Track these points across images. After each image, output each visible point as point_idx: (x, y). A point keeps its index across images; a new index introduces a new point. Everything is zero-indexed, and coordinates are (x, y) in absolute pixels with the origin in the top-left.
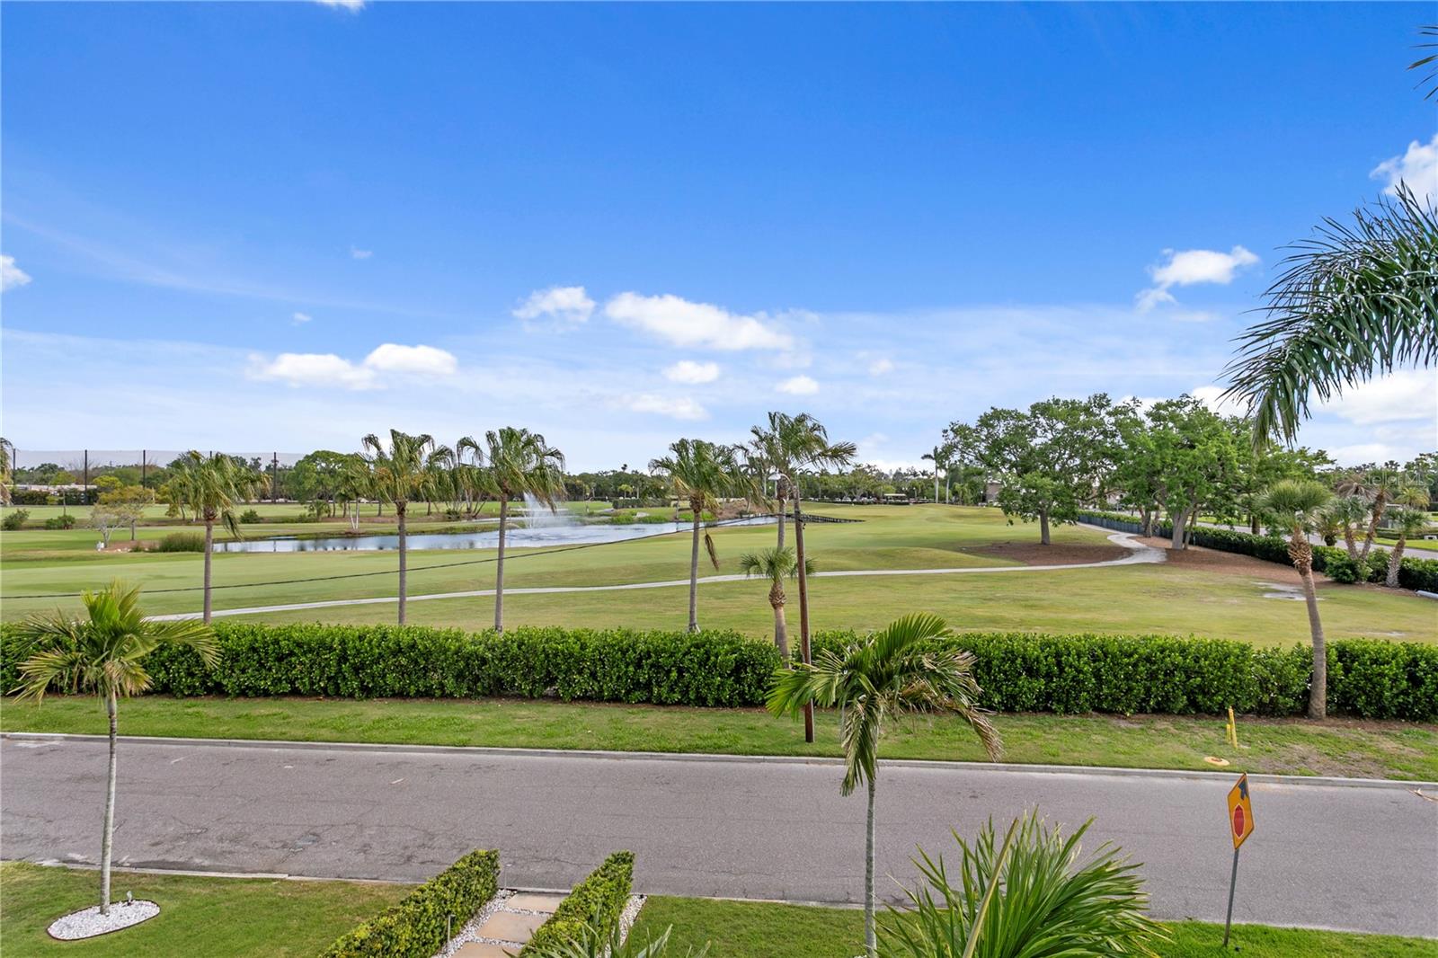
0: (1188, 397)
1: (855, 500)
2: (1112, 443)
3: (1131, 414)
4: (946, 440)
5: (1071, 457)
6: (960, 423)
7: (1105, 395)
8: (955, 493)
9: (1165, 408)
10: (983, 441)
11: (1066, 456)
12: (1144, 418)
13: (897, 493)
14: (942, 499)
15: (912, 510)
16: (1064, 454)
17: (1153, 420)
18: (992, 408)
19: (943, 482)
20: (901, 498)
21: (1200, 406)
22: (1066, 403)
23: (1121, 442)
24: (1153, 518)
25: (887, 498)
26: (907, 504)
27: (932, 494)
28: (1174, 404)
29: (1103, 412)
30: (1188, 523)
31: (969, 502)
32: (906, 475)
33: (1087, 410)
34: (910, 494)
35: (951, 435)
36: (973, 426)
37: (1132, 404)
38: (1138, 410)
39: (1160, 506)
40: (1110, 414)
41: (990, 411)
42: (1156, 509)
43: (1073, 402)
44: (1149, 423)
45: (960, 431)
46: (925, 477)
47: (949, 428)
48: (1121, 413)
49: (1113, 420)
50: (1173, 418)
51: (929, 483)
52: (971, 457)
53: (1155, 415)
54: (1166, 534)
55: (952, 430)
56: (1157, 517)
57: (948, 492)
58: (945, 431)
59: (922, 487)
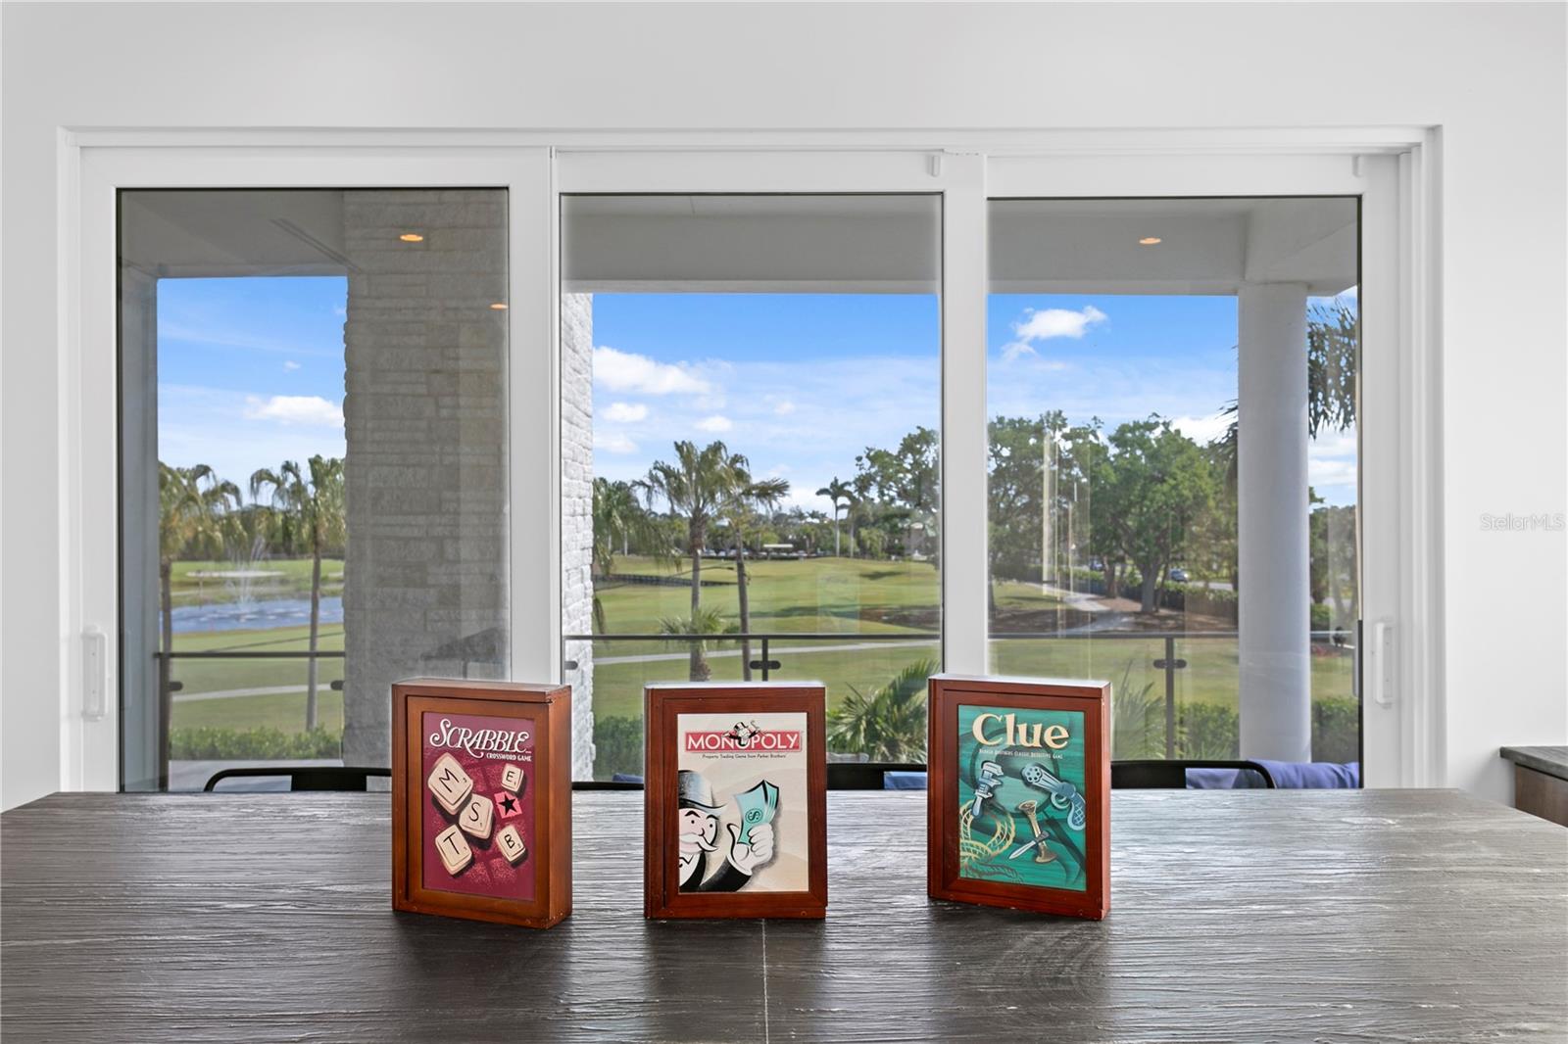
0: (1158, 416)
1: (722, 554)
2: (1069, 475)
3: (1091, 438)
4: (860, 469)
5: (1018, 494)
6: (877, 448)
7: (1060, 412)
8: (860, 543)
9: (1132, 430)
10: (908, 471)
11: (1012, 492)
12: (1107, 442)
13: (780, 543)
14: (844, 552)
15: (802, 567)
16: (1011, 489)
17: (1117, 446)
18: (919, 428)
19: (843, 526)
20: (786, 550)
21: (1172, 429)
22: (1012, 422)
23: (1080, 474)
24: (1117, 573)
25: (766, 550)
26: (796, 558)
27: (829, 544)
28: (1141, 427)
29: (1058, 434)
30: (1159, 579)
31: (880, 555)
32: (790, 517)
33: (1038, 431)
34: (799, 545)
35: (867, 463)
36: (894, 452)
37: (1092, 423)
38: (1099, 433)
39: (1127, 556)
40: (1066, 437)
41: (917, 432)
42: (1121, 560)
43: (1021, 421)
44: (1113, 450)
45: (876, 457)
46: (816, 521)
47: (864, 455)
48: (1079, 436)
49: (1069, 445)
50: (1143, 443)
51: (825, 527)
52: (892, 493)
53: (1119, 439)
54: (1133, 594)
55: (868, 456)
56: (1123, 572)
57: (852, 543)
58: (859, 459)
59: (816, 535)
